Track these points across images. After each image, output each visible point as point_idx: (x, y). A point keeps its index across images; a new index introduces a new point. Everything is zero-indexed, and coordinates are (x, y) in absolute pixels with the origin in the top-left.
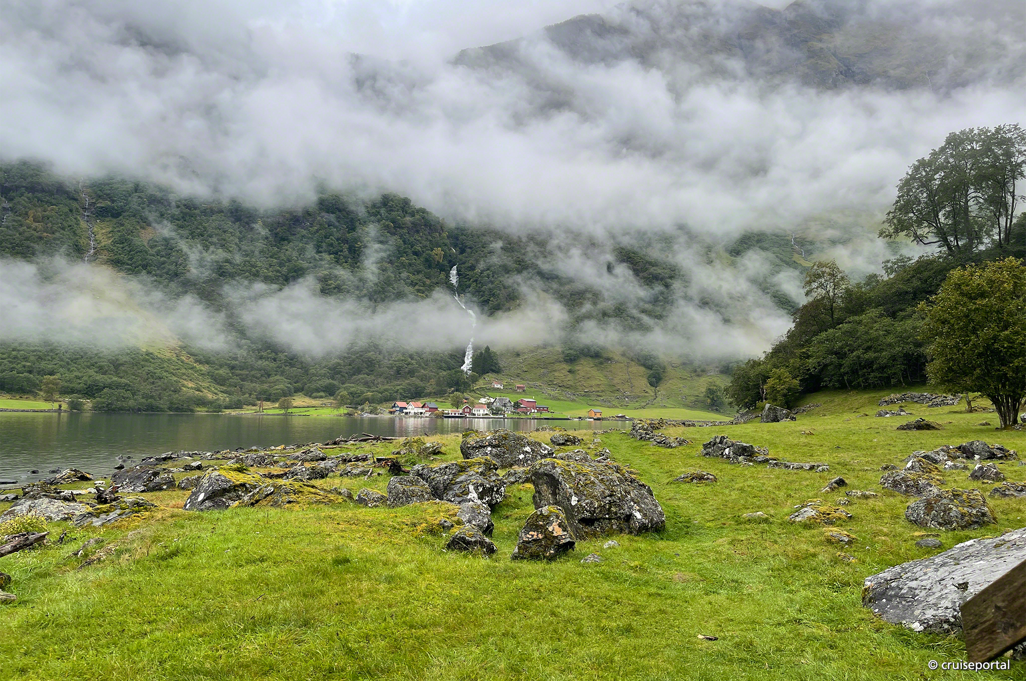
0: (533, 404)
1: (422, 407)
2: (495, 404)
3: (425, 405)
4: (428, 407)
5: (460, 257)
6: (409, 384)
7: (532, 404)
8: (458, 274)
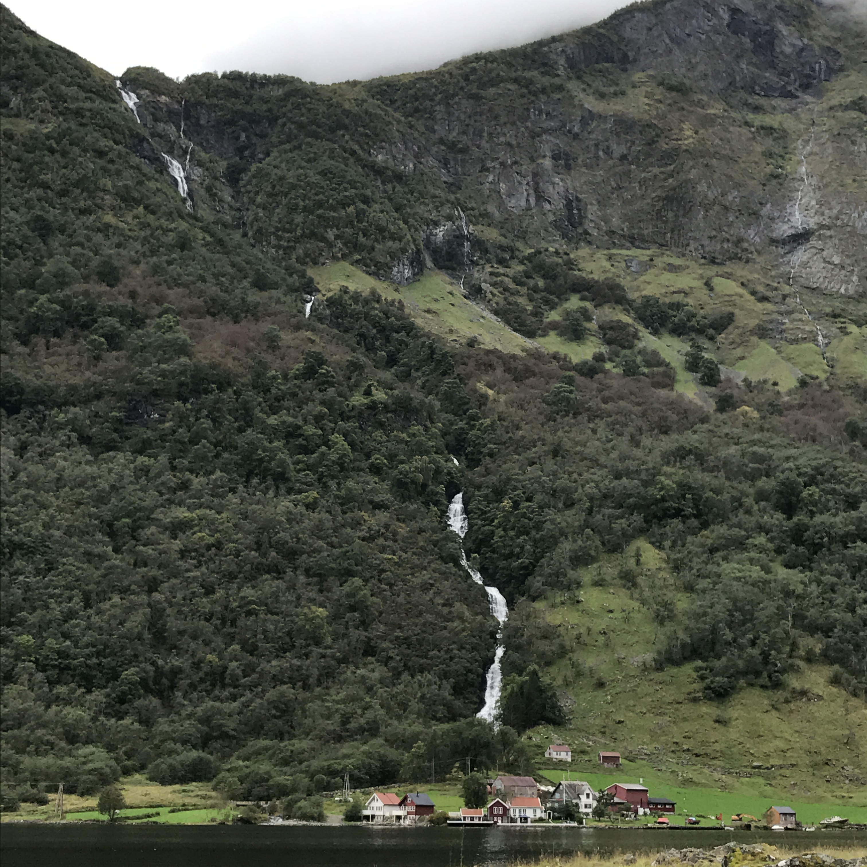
0: (642, 795)
1: (400, 805)
2: (557, 796)
3: (405, 799)
4: (412, 803)
5: (469, 474)
6: (368, 754)
7: (637, 797)
8: (466, 511)
